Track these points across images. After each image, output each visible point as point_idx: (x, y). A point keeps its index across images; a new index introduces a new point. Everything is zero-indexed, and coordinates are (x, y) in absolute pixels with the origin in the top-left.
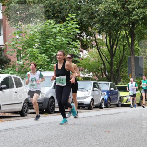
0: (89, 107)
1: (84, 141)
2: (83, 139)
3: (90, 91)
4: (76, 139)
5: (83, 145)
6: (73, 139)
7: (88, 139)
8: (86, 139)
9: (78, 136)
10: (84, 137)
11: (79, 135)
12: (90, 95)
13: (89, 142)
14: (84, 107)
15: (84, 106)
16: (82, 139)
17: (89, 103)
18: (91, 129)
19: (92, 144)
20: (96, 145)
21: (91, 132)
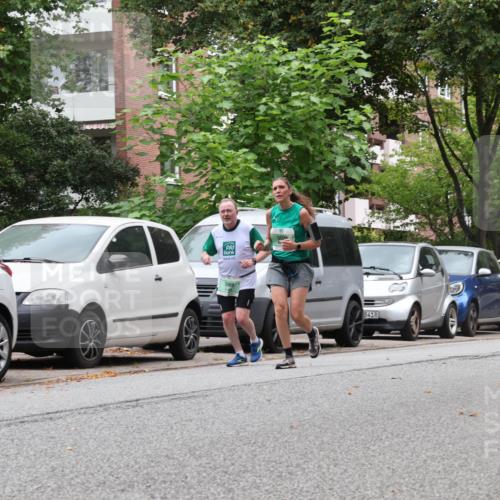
0: (404, 331)
1: (390, 445)
2: (387, 437)
3: (410, 279)
4: (363, 437)
5: (388, 457)
6: (353, 437)
7: (405, 439)
8: (396, 440)
9: (370, 429)
10: (389, 430)
11: (373, 425)
12: (407, 290)
13: (407, 449)
14: (388, 332)
15: (388, 326)
16: (384, 437)
17: (405, 318)
18: (414, 406)
19: (417, 456)
20: (433, 458)
21: (414, 415)
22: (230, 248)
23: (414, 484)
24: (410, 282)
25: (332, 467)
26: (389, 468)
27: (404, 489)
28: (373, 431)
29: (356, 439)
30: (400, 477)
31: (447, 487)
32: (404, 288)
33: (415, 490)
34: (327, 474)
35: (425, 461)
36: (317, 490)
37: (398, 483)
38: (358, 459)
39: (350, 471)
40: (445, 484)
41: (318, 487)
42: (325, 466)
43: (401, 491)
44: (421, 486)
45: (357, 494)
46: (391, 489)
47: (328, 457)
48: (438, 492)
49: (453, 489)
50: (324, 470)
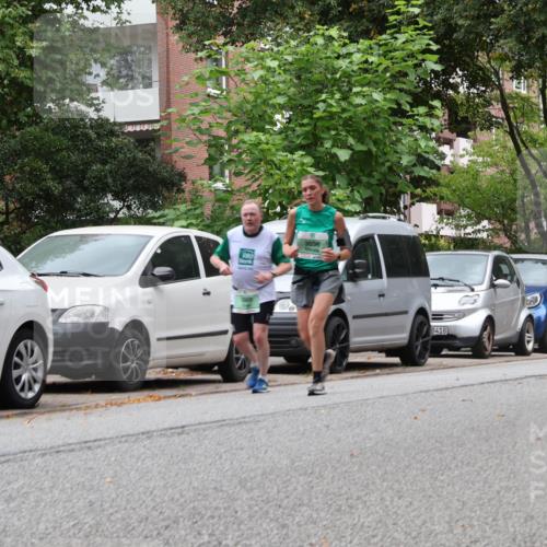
0: (476, 348)
1: (461, 474)
2: (457, 466)
3: (482, 290)
4: (430, 466)
5: (457, 489)
6: (419, 466)
7: (476, 468)
8: (467, 469)
9: (438, 456)
10: (459, 458)
11: (441, 452)
12: (480, 302)
13: (478, 478)
14: (458, 349)
15: (458, 343)
16: (453, 466)
17: (477, 333)
18: (487, 432)
19: (490, 487)
20: (508, 489)
21: (487, 441)
22: (248, 256)
23: (486, 518)
24: (482, 294)
25: (396, 499)
26: (458, 500)
27: (476, 523)
28: (441, 459)
29: (422, 468)
30: (471, 510)
31: (522, 520)
32: (475, 301)
33: (487, 524)
34: (390, 508)
35: (498, 492)
36: (379, 525)
37: (468, 517)
38: (424, 490)
39: (416, 504)
40: (519, 518)
41: (380, 521)
42: (388, 498)
43: (472, 526)
44: (494, 520)
45: (424, 529)
46: (460, 523)
47: (391, 488)
48: (513, 526)
49: (529, 523)
50: (388, 503)
